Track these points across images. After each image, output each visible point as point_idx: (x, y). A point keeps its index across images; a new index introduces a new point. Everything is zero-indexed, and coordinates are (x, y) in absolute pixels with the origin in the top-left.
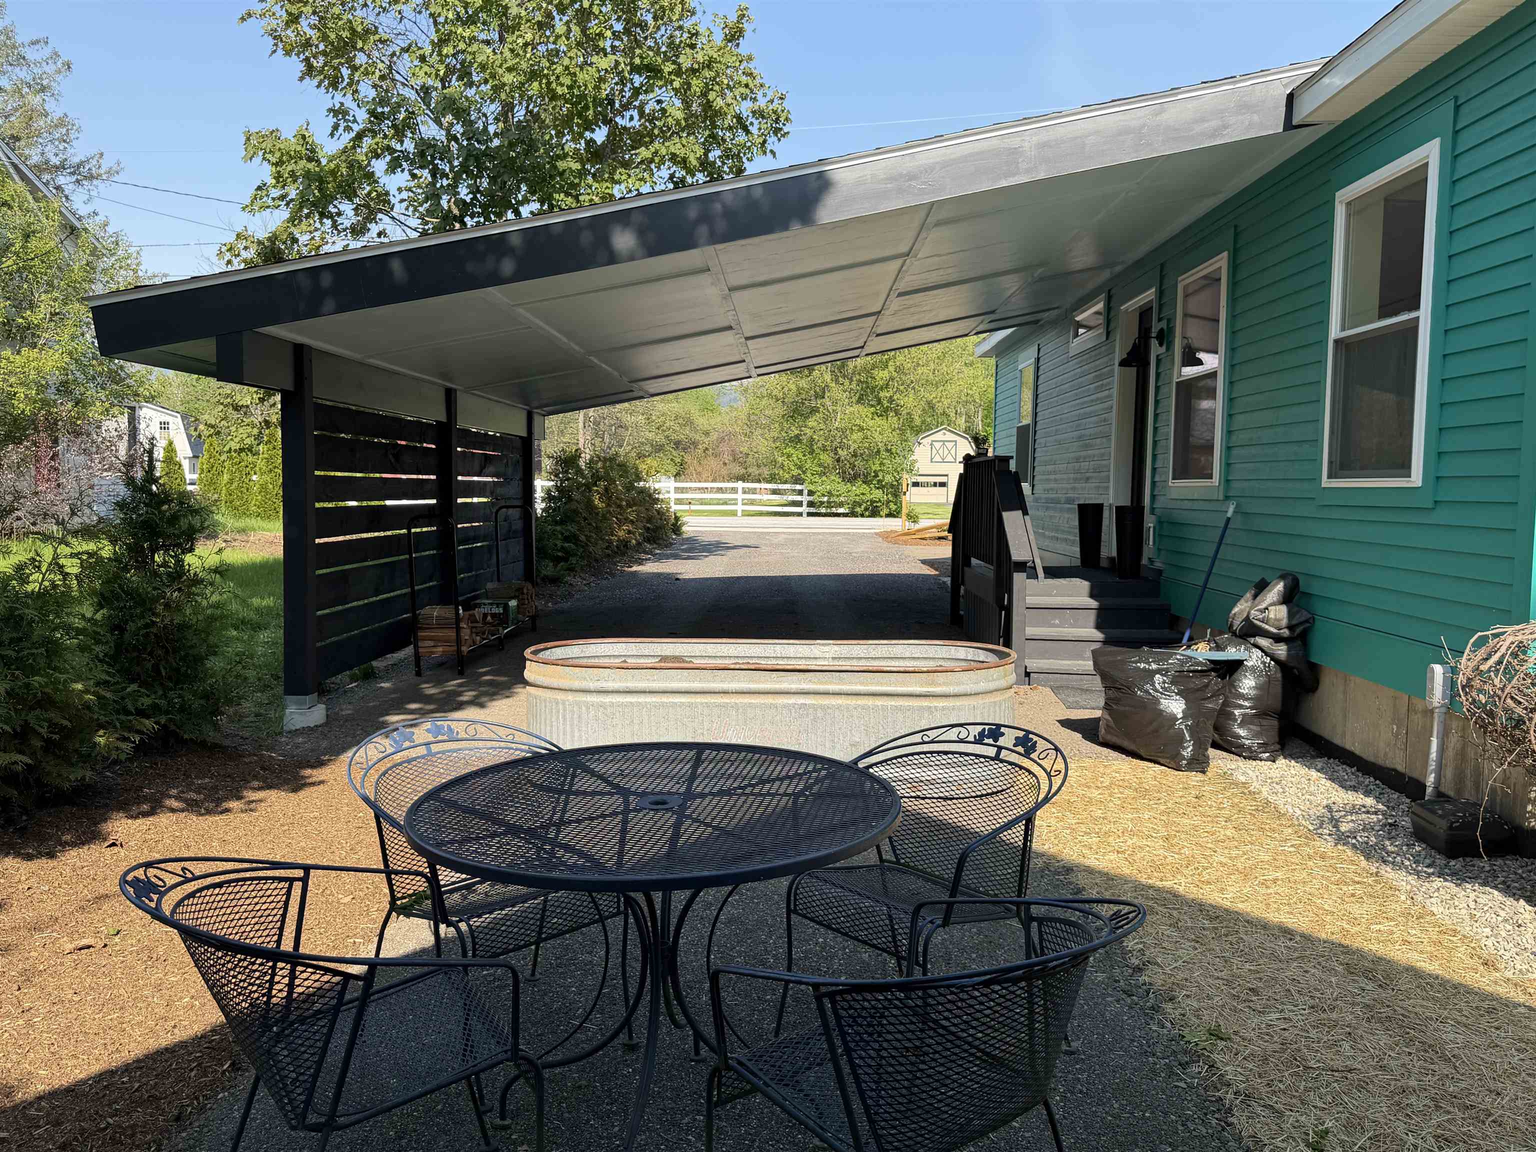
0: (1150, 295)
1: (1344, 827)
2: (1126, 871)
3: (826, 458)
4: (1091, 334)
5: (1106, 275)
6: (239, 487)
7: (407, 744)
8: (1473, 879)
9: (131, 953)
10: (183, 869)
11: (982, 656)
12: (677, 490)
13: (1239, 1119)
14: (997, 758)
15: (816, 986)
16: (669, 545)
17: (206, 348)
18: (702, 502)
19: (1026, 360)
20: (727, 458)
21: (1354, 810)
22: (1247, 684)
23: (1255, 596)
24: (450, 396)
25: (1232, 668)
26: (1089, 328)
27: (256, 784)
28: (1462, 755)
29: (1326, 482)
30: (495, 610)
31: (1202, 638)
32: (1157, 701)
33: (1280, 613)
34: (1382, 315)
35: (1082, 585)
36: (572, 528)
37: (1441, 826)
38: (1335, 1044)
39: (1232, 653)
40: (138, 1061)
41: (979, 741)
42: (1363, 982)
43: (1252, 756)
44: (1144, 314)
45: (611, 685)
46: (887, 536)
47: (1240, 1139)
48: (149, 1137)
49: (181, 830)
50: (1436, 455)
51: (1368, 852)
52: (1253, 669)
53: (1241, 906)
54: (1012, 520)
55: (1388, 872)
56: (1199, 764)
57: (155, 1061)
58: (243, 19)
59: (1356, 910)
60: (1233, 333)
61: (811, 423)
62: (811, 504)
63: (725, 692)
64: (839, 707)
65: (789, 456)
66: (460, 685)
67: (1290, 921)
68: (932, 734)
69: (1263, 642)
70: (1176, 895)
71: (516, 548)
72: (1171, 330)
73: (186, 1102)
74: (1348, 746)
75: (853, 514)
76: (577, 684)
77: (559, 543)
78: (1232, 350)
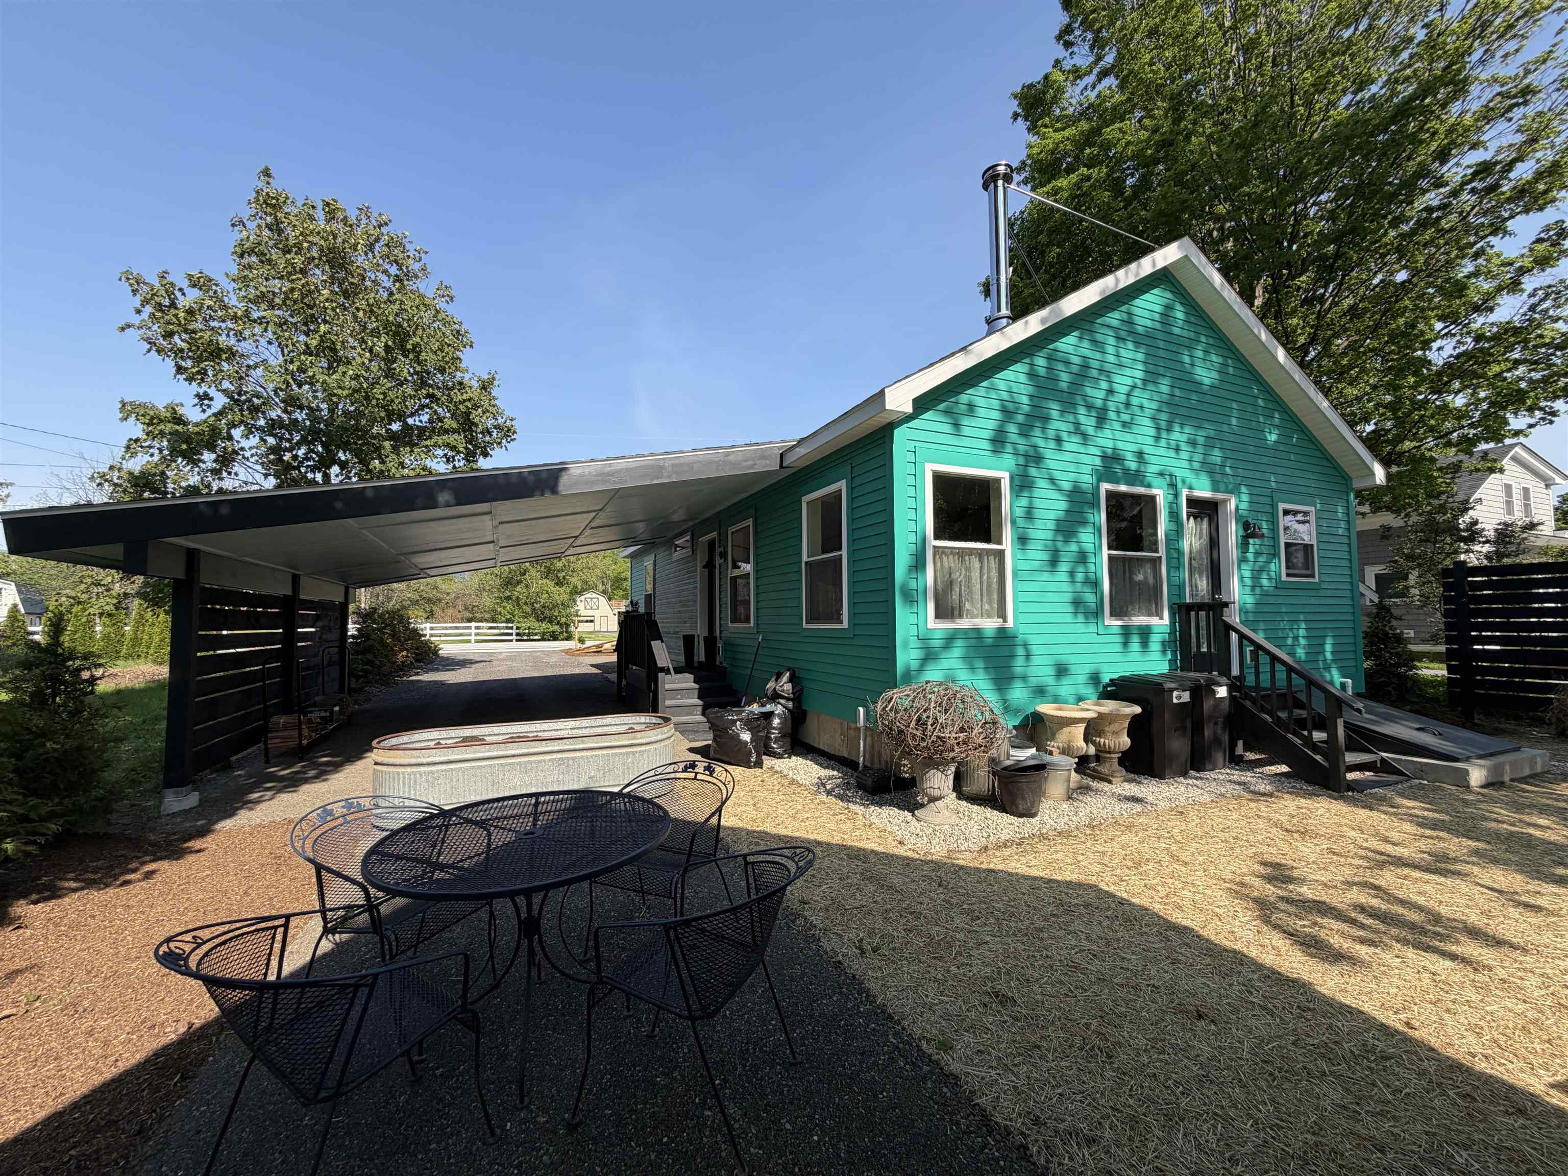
0: (714, 534)
1: (828, 787)
2: (741, 825)
3: (528, 609)
4: (684, 551)
5: (691, 524)
6: (82, 637)
7: (329, 818)
8: (885, 804)
9: (55, 1012)
10: (194, 937)
11: (654, 720)
12: (432, 629)
13: (824, 943)
14: (695, 778)
15: (665, 925)
16: (431, 662)
17: (116, 550)
18: (446, 635)
19: (648, 562)
20: (461, 608)
21: (830, 778)
22: (776, 722)
23: (776, 680)
24: (295, 579)
25: (769, 715)
26: (683, 548)
27: (148, 858)
28: (872, 746)
29: (805, 625)
30: (323, 714)
31: (754, 701)
32: (738, 735)
33: (788, 687)
34: (823, 552)
35: (690, 677)
36: (369, 656)
37: (869, 782)
38: (854, 894)
39: (769, 708)
40: (85, 1097)
41: (685, 770)
42: (856, 862)
43: (780, 757)
44: (711, 544)
45: (438, 759)
46: (567, 652)
47: (827, 953)
48: (114, 1155)
49: (84, 905)
50: (852, 615)
51: (841, 797)
52: (779, 715)
53: (797, 834)
54: (656, 645)
55: (852, 807)
56: (759, 764)
57: (103, 1092)
58: (123, 329)
59: (844, 827)
60: (757, 556)
61: (518, 589)
62: (518, 634)
63: (514, 756)
64: (582, 757)
65: (505, 607)
66: (303, 767)
67: (819, 838)
68: (660, 770)
69: (782, 701)
70: (766, 833)
71: (334, 672)
72: (726, 552)
73: (144, 1117)
74: (821, 747)
75: (543, 639)
76: (414, 761)
77: (360, 667)
78: (757, 564)
